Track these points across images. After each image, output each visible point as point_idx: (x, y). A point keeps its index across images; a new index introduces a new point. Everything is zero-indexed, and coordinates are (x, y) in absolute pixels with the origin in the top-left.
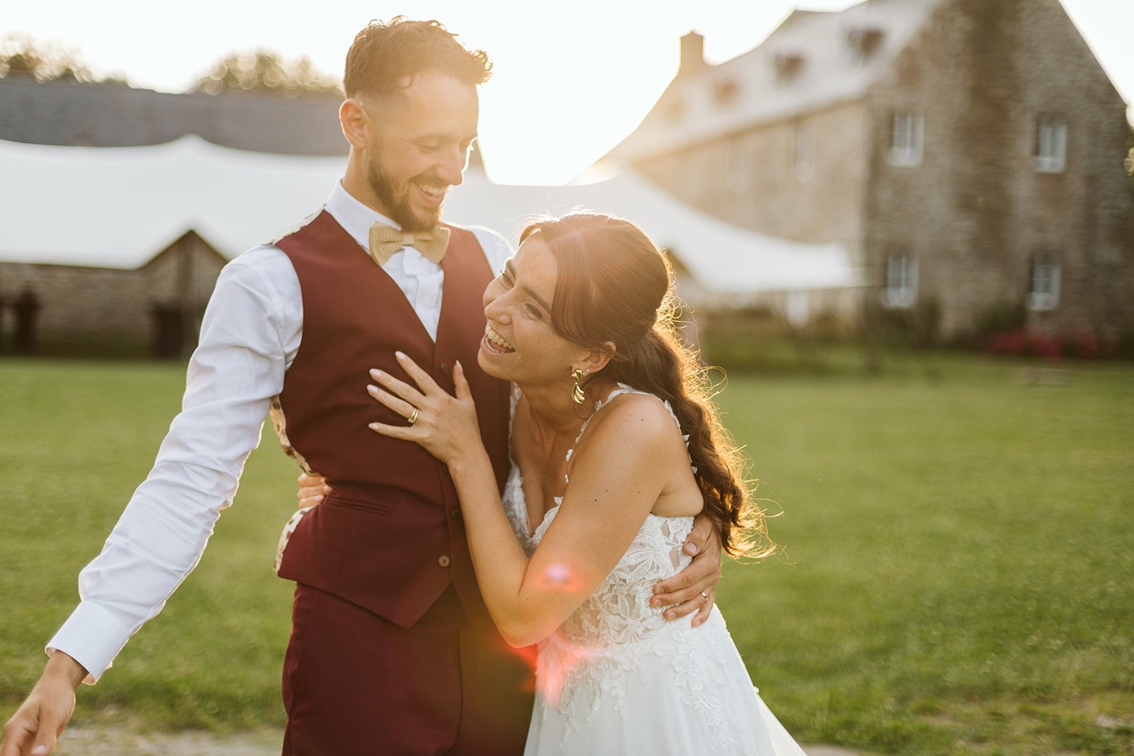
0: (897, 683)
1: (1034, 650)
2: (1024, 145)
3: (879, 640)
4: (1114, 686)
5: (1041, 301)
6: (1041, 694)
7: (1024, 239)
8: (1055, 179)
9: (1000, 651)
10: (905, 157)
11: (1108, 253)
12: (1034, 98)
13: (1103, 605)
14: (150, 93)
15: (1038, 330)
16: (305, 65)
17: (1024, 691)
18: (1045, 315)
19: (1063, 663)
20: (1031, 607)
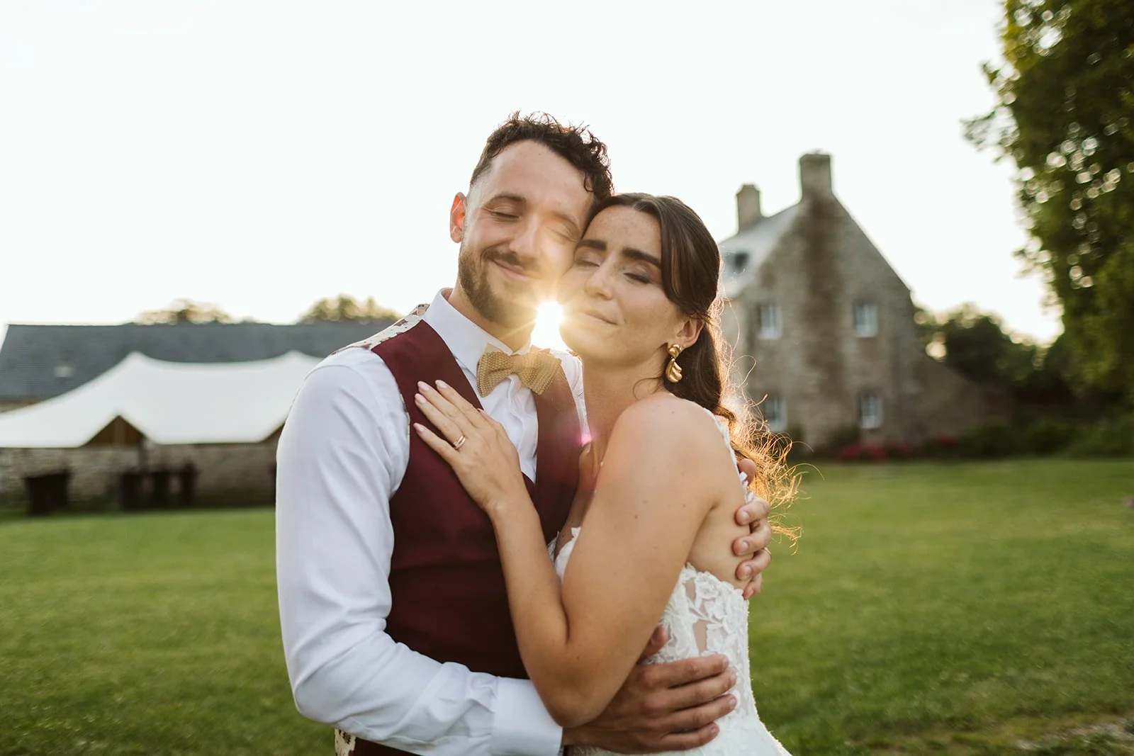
0: (849, 719)
1: (946, 684)
2: (847, 320)
3: (825, 686)
4: (1020, 712)
5: (870, 422)
6: (967, 723)
7: (854, 382)
8: (869, 342)
9: (920, 686)
10: (769, 334)
11: (911, 388)
12: (852, 289)
13: (988, 642)
14: (268, 326)
15: (870, 442)
16: (371, 303)
17: (951, 721)
18: (873, 431)
19: (971, 694)
20: (933, 647)
